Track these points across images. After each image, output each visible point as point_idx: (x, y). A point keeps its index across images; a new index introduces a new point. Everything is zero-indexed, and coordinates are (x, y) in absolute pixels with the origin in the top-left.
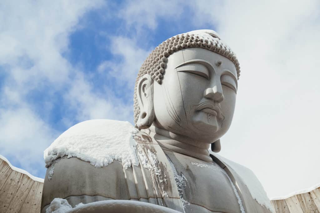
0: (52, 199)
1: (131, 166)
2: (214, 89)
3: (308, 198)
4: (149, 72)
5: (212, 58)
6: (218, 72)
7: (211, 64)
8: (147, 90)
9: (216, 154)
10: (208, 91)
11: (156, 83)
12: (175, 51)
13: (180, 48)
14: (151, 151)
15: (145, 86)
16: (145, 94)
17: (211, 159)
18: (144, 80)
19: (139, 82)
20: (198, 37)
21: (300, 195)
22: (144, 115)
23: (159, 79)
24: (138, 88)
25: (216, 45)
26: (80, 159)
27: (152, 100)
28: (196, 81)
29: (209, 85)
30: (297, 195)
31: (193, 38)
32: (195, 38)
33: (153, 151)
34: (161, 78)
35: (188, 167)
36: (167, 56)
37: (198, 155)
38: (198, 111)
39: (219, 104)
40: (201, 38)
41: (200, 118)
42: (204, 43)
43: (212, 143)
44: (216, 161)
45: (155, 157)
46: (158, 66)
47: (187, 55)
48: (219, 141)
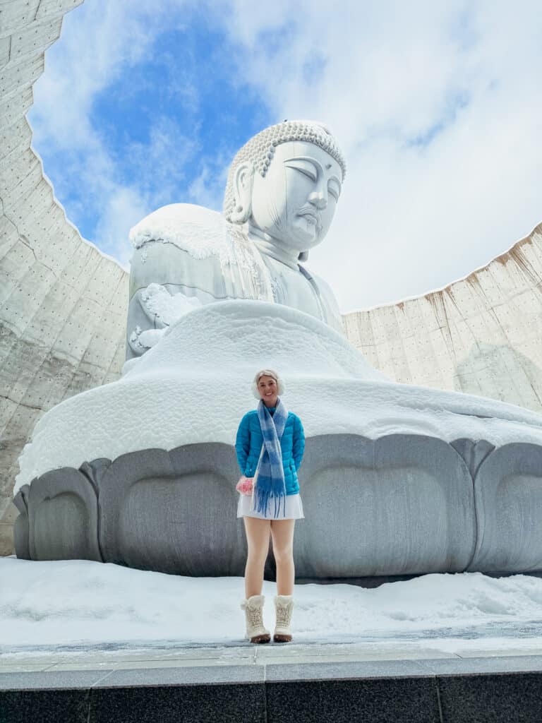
0: (148, 283)
1: (229, 263)
2: (319, 194)
4: (252, 160)
5: (324, 158)
6: (326, 175)
7: (320, 164)
8: (246, 181)
9: (303, 264)
10: (313, 196)
11: (258, 175)
12: (285, 141)
13: (291, 139)
14: (248, 250)
15: (244, 175)
16: (243, 186)
17: (298, 269)
18: (244, 167)
19: (238, 169)
20: (312, 130)
21: (360, 313)
22: (241, 209)
23: (263, 171)
24: (235, 175)
25: (330, 144)
26: (177, 246)
27: (251, 192)
28: (304, 182)
29: (314, 189)
30: (357, 313)
31: (306, 130)
32: (309, 131)
33: (250, 251)
34: (265, 170)
35: (281, 273)
36: (275, 145)
37: (289, 263)
38: (299, 216)
39: (321, 212)
40: (314, 132)
41: (301, 223)
42: (318, 138)
43: (302, 251)
44: (302, 271)
45: (252, 258)
46: (263, 156)
47: (300, 149)
48: (308, 252)
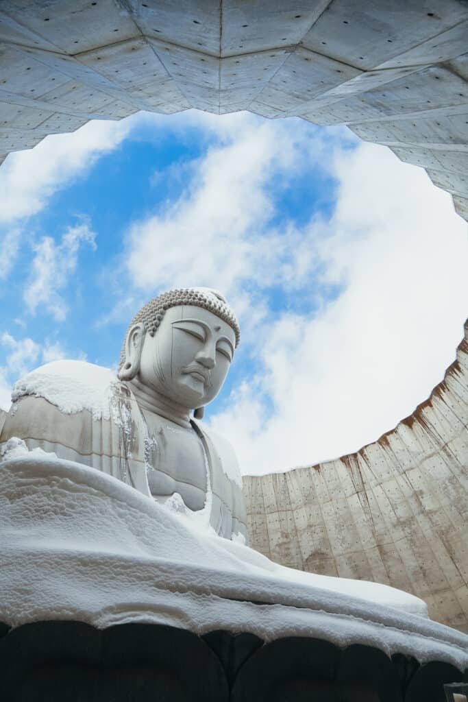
0: (10, 436)
1: (101, 419)
2: (208, 352)
3: (282, 478)
4: (144, 322)
5: (212, 321)
6: (215, 337)
7: (210, 327)
8: (138, 341)
9: (197, 422)
10: (201, 355)
11: (148, 335)
12: (175, 305)
13: (180, 304)
14: (126, 406)
15: (136, 334)
16: (135, 344)
17: (190, 425)
18: (137, 328)
19: (131, 329)
20: (202, 296)
21: (276, 474)
22: (129, 366)
23: (152, 332)
24: (129, 334)
25: (220, 308)
26: (47, 400)
27: (141, 352)
28: (189, 341)
29: (202, 349)
30: (273, 474)
31: (196, 296)
32: (199, 296)
33: (128, 407)
34: (154, 330)
35: (162, 430)
36: (165, 308)
37: (176, 419)
38: (185, 374)
39: (210, 371)
40: (205, 297)
41: (185, 381)
42: (207, 303)
43: (196, 408)
44: (195, 427)
45: (128, 415)
46: (154, 317)
47: (189, 312)
48: (203, 407)
